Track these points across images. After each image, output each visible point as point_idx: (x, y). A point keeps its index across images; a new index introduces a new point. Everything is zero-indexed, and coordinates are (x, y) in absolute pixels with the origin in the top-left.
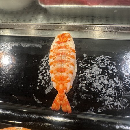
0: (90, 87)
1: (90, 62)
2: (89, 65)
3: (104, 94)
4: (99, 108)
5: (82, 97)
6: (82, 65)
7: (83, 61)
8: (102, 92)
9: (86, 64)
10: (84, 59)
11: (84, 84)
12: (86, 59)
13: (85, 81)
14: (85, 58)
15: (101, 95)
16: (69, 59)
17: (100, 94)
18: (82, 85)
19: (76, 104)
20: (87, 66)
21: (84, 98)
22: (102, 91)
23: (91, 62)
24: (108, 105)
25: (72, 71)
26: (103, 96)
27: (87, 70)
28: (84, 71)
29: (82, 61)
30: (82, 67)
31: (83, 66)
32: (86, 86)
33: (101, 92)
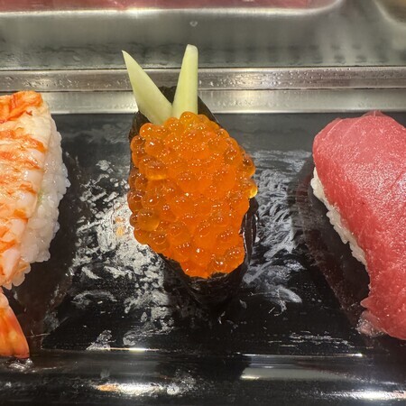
0: (107, 265)
1: (117, 185)
2: (113, 195)
3: (150, 284)
4: (130, 332)
5: (77, 300)
6: (89, 198)
7: (96, 185)
8: (145, 279)
9: (105, 193)
10: (101, 176)
11: (89, 256)
12: (107, 176)
13: (92, 248)
14: (105, 172)
15: (140, 287)
16: (16, 170)
17: (137, 286)
18: (82, 260)
19: (53, 326)
20: (105, 200)
21: (83, 304)
22: (144, 276)
23: (122, 184)
25: (24, 209)
26: (147, 292)
27: (105, 210)
28: (94, 215)
29: (92, 184)
30: (89, 201)
31: (95, 199)
32: (93, 264)
33: (141, 280)
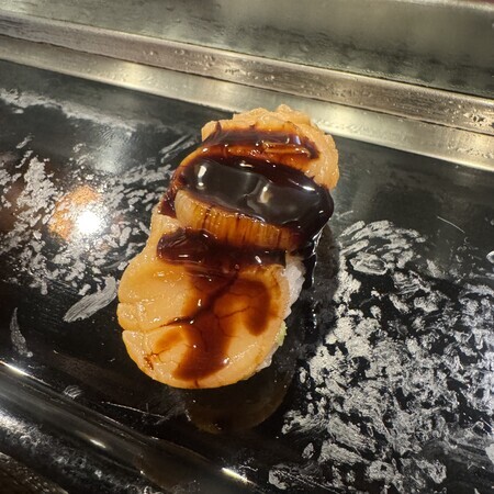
24: (330, 462)
